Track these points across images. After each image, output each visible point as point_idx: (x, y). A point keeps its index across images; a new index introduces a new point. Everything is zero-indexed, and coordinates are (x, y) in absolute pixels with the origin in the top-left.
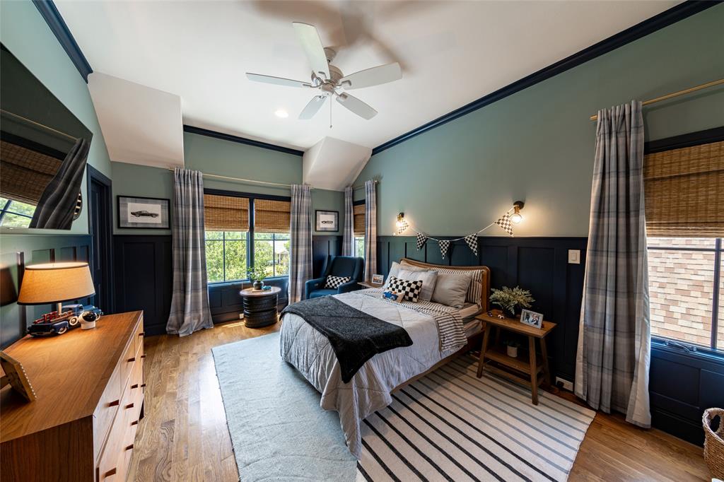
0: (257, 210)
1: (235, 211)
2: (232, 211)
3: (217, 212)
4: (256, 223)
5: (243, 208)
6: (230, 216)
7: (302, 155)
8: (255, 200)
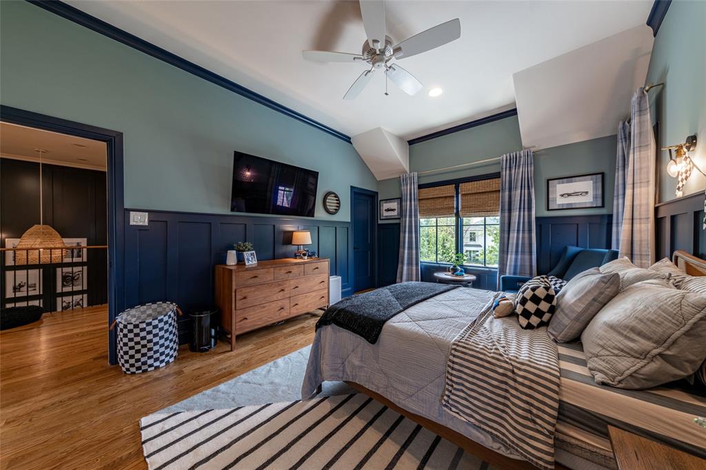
0: (462, 195)
1: (443, 199)
2: (441, 200)
3: (430, 201)
4: (462, 208)
5: (449, 195)
6: (438, 204)
7: (516, 114)
8: (461, 185)
